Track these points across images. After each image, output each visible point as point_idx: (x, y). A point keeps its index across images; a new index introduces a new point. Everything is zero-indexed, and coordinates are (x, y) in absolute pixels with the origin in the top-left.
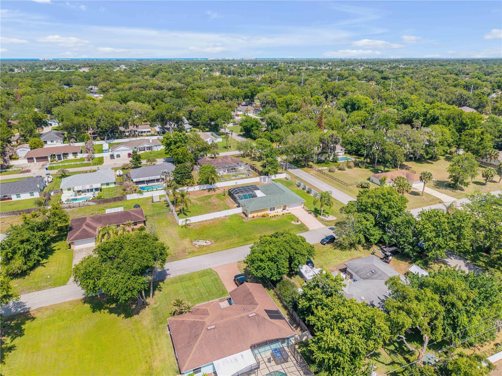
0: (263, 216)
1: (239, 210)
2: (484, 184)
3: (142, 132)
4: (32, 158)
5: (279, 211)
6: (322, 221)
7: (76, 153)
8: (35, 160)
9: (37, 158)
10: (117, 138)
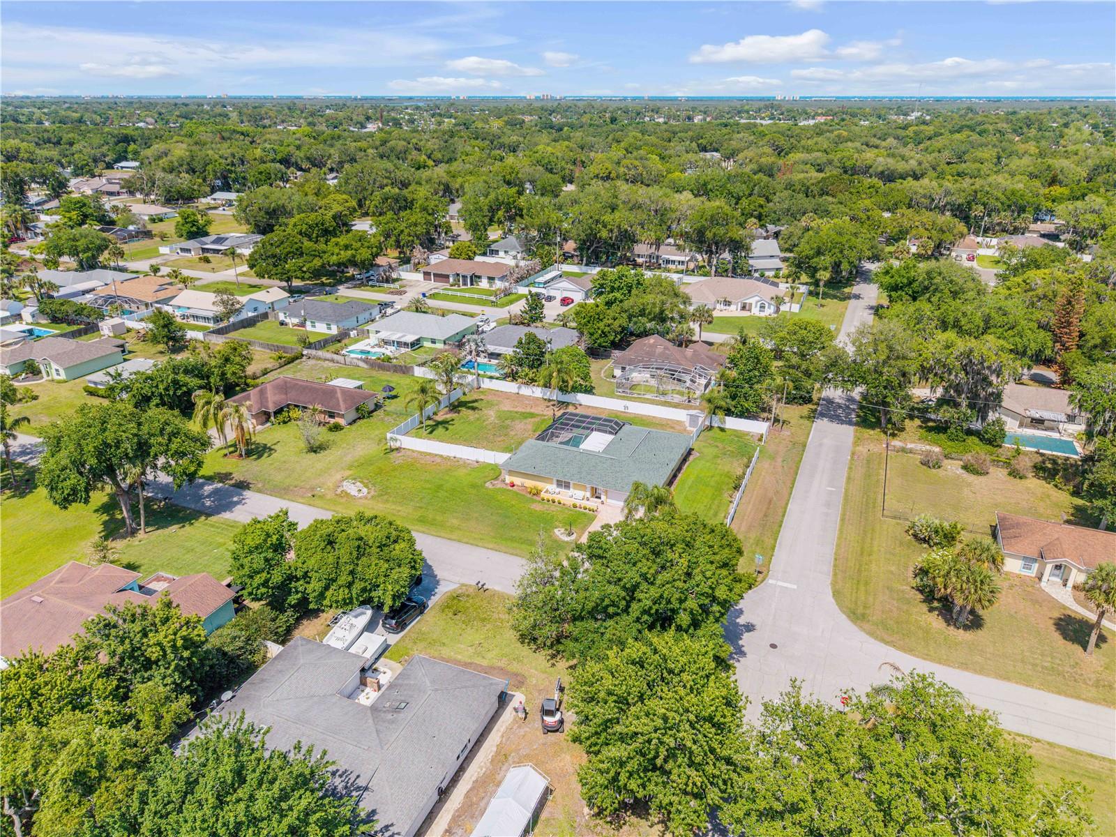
3: (668, 262)
8: (432, 277)
9: (435, 275)
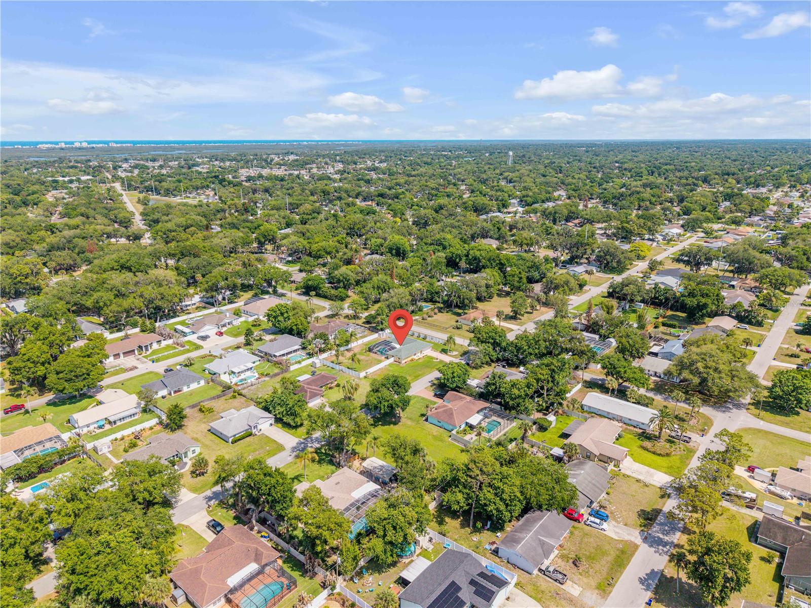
0: (412, 360)
1: (391, 360)
2: (531, 313)
4: (118, 354)
5: (419, 355)
6: (450, 356)
7: (160, 341)
8: (122, 355)
9: (124, 353)
10: (173, 317)
